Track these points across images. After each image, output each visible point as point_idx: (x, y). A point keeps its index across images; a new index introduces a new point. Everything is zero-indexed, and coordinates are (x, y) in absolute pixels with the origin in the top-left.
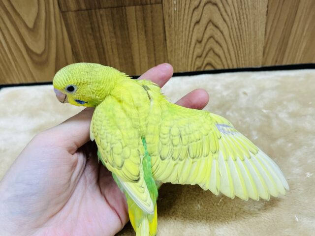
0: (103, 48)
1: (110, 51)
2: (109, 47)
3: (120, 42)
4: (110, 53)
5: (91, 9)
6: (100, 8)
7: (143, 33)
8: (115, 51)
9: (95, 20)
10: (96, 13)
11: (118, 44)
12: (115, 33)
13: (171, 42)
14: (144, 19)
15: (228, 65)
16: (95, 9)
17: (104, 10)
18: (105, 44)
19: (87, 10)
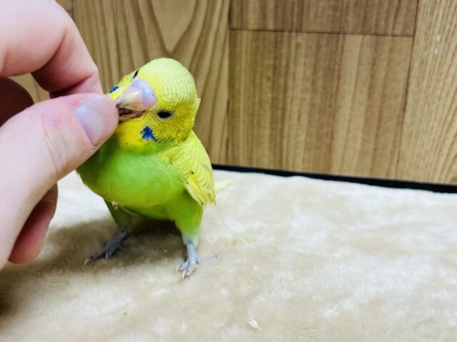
0: (284, 109)
1: (295, 116)
2: (296, 109)
3: (318, 102)
4: (295, 121)
5: (282, 31)
6: (299, 31)
7: (365, 90)
8: (305, 117)
9: (284, 51)
10: (290, 37)
11: (312, 105)
12: (313, 83)
13: (414, 115)
14: (374, 63)
16: (291, 31)
17: (305, 35)
18: (289, 101)
19: (276, 31)
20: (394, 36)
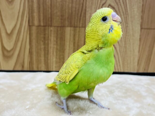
0: (48, 51)
1: (52, 53)
2: (52, 50)
3: (59, 48)
4: (52, 54)
5: (46, 26)
6: (51, 26)
7: (72, 44)
8: (55, 53)
9: (47, 32)
10: (48, 28)
11: (57, 49)
12: (57, 42)
14: (74, 36)
15: (118, 70)
16: (48, 26)
17: (53, 27)
18: (49, 48)
19: (44, 26)
20: (79, 27)
